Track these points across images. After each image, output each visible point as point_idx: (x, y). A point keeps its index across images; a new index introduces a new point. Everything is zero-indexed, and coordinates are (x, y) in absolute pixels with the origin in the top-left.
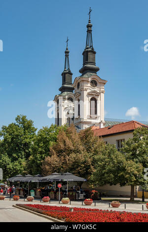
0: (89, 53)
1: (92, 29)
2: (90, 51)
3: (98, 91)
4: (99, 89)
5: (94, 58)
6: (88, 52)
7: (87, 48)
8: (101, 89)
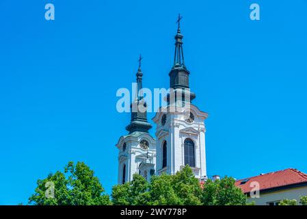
0: (180, 73)
1: (183, 41)
2: (181, 71)
3: (197, 129)
4: (197, 126)
5: (188, 80)
6: (178, 71)
7: (177, 66)
8: (200, 126)
